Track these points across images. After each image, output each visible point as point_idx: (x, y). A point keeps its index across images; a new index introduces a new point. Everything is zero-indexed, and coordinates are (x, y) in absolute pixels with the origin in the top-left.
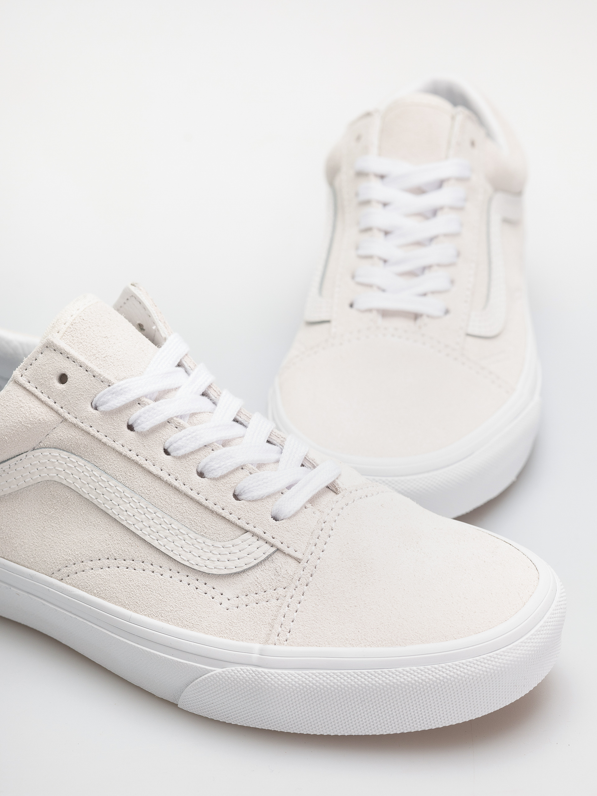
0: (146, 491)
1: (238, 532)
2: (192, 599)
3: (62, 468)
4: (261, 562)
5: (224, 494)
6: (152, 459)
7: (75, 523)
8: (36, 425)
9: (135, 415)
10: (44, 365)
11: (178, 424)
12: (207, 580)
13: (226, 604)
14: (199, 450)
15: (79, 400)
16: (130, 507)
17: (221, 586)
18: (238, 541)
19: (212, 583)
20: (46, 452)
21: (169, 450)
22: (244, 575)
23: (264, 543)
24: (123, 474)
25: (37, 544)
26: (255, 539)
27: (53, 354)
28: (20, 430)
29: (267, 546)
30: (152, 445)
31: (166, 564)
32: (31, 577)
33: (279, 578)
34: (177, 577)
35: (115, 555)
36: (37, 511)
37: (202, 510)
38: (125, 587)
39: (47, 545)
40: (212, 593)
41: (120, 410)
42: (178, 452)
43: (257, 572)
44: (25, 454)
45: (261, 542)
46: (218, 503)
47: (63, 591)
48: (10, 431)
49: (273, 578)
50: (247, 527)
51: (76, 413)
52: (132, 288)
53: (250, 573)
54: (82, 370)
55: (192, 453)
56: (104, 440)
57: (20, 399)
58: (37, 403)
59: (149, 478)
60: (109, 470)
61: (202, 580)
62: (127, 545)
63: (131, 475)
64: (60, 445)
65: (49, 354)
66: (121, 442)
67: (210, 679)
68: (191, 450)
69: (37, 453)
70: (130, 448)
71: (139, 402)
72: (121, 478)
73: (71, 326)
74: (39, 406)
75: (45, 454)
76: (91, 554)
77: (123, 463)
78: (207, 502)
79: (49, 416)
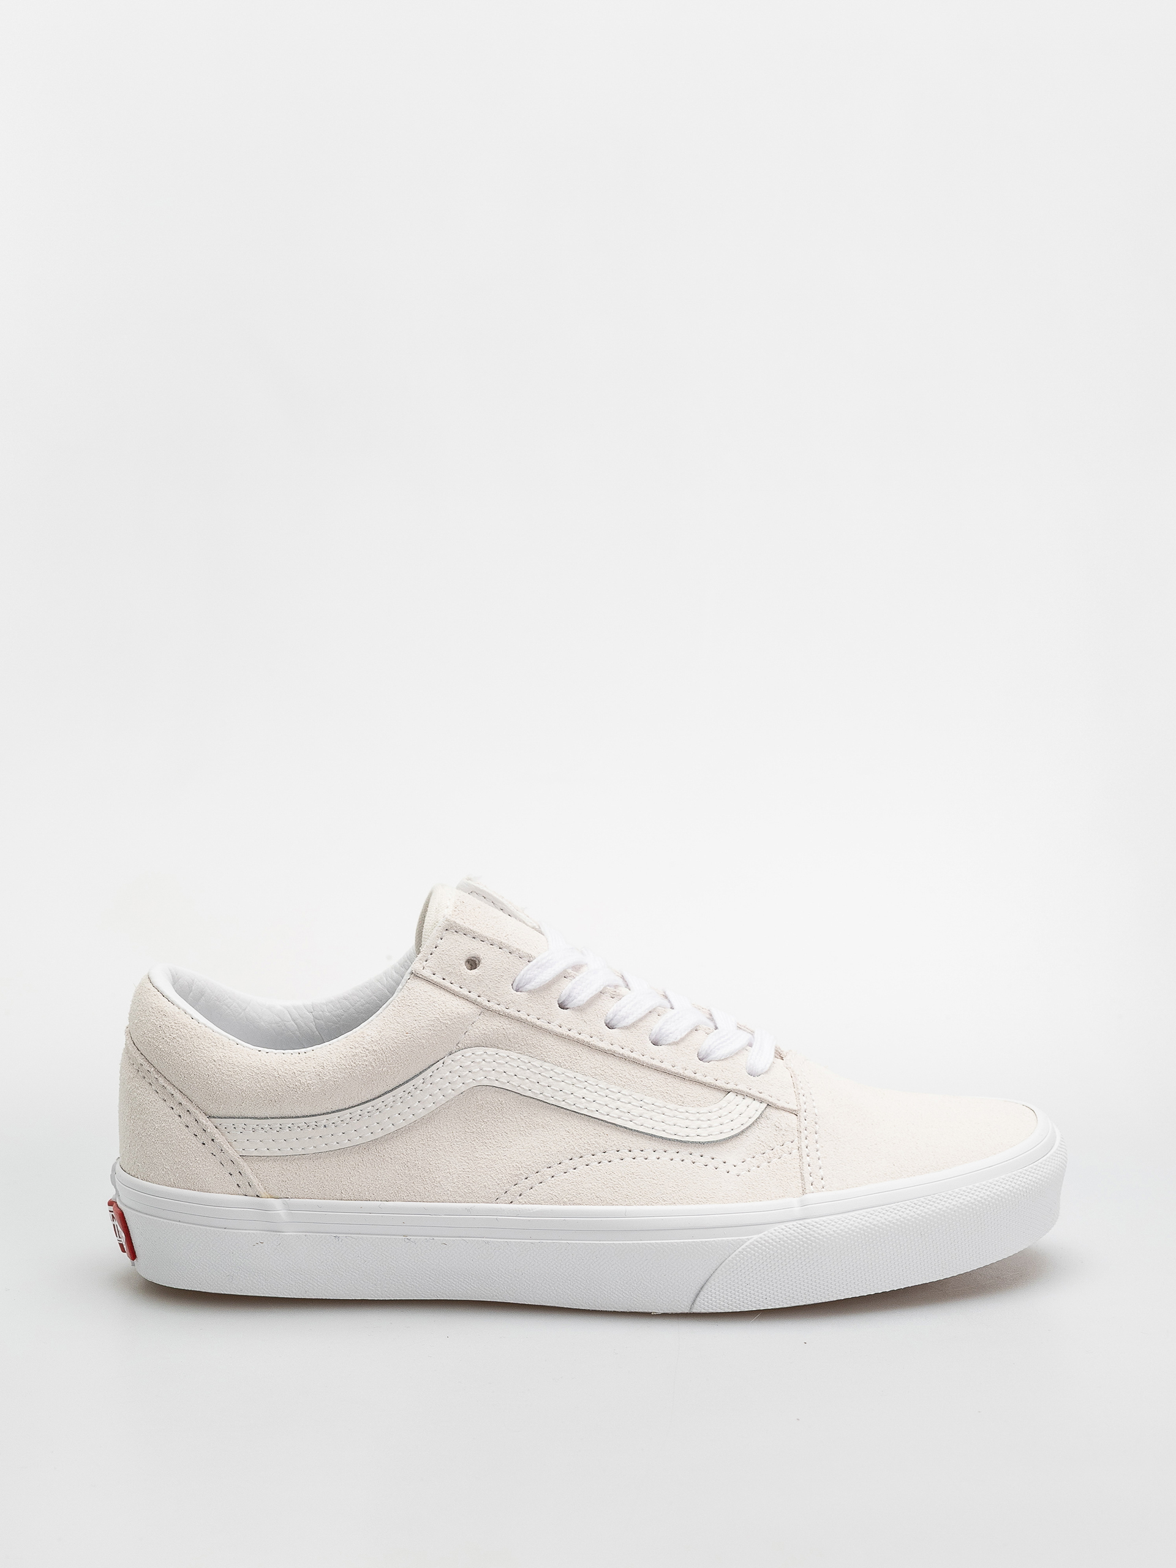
0: (600, 1071)
1: (719, 1095)
2: (694, 1174)
3: (491, 1067)
4: (756, 1121)
5: (690, 1058)
6: (599, 1034)
7: (516, 1131)
8: (455, 1020)
9: (565, 988)
10: (449, 951)
11: (614, 993)
12: (702, 1151)
13: (734, 1171)
14: (645, 1016)
15: (499, 982)
16: (587, 1092)
17: (720, 1153)
18: (723, 1103)
19: (709, 1152)
20: (468, 1052)
21: (613, 1023)
22: (743, 1137)
23: (751, 1100)
24: (567, 1058)
25: (468, 1170)
26: (740, 1097)
27: (456, 936)
28: (439, 1029)
29: (756, 1104)
30: (593, 1020)
31: (649, 1145)
32: (469, 1211)
33: (782, 1132)
34: (665, 1157)
35: (581, 1152)
36: (460, 1131)
37: (670, 1079)
38: (606, 1183)
39: (483, 1166)
40: (712, 1164)
41: (547, 987)
42: (626, 1020)
43: (756, 1132)
44: (442, 1061)
45: (748, 1101)
46: (687, 1068)
47: (518, 1214)
48: (427, 1032)
49: (776, 1133)
50: (729, 1087)
51: (498, 998)
52: (470, 882)
53: (748, 1133)
54: (496, 948)
55: (641, 1020)
56: (538, 1023)
57: (429, 994)
58: (448, 996)
59: (599, 1057)
60: (549, 1058)
61: (697, 1152)
62: (592, 1137)
63: (577, 1058)
64: (483, 1041)
65: (450, 937)
66: (558, 1022)
67: (749, 1248)
68: (640, 1016)
69: (457, 1056)
70: (569, 1027)
71: (564, 975)
72: (566, 1063)
73: (455, 909)
74: (452, 999)
75: (467, 1055)
76: (549, 1159)
77: (564, 1047)
78: (675, 1068)
79: (467, 1009)
